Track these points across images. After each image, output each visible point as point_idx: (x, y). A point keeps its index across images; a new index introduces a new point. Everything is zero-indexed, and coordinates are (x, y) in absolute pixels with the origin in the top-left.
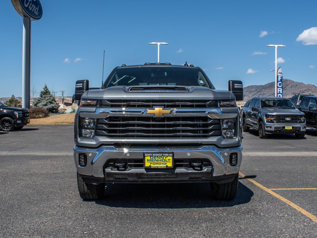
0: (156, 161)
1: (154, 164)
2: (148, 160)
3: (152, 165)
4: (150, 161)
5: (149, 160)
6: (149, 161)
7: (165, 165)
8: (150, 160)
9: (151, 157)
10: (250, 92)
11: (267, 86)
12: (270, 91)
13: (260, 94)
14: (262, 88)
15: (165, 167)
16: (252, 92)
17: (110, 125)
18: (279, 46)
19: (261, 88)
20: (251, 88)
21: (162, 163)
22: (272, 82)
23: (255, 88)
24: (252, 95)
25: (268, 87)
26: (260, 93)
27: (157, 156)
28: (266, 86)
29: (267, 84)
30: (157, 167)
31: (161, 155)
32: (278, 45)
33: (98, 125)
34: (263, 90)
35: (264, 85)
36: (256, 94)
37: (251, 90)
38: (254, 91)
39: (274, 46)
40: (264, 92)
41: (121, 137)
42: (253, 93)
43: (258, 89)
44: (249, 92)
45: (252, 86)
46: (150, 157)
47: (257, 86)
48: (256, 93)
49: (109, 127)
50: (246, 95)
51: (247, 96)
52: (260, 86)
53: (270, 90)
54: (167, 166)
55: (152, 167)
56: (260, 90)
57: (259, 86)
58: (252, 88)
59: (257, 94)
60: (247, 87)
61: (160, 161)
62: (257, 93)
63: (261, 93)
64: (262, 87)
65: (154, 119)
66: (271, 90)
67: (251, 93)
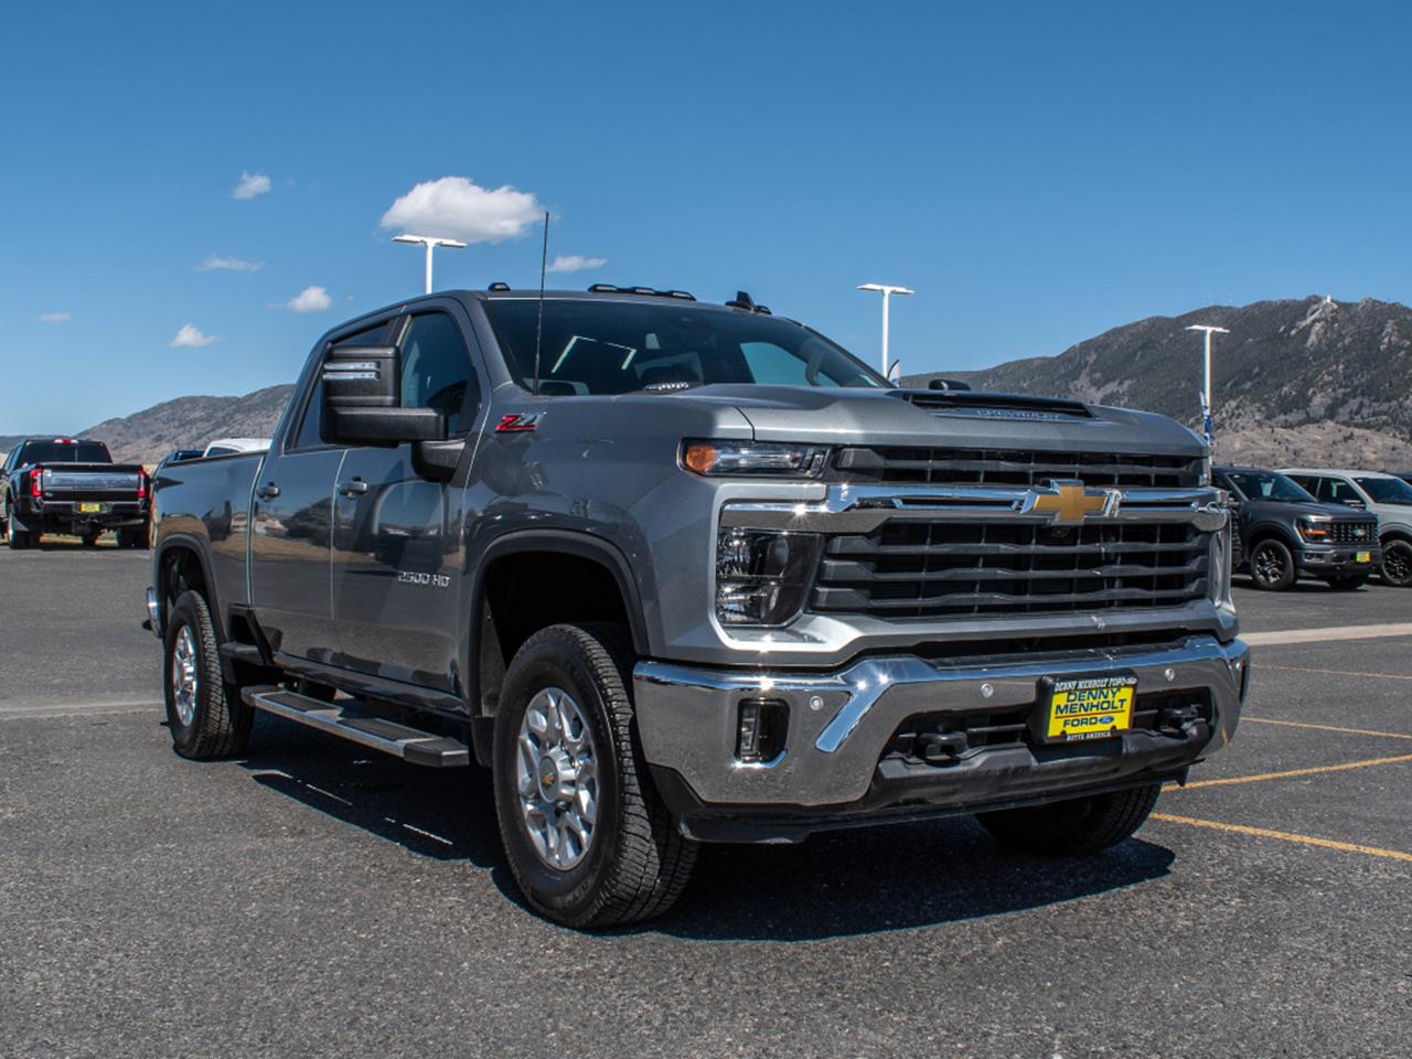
0: (1083, 712)
1: (1075, 723)
2: (1058, 707)
3: (1070, 730)
4: (1064, 714)
5: (1062, 707)
6: (1062, 712)
7: (1108, 727)
8: (1066, 706)
9: (1070, 694)
10: (181, 425)
11: (256, 400)
12: (267, 423)
13: (226, 431)
14: (234, 407)
15: (1109, 735)
16: (188, 423)
17: (884, 563)
18: (441, 245)
19: (228, 410)
20: (187, 410)
21: (1099, 717)
22: (276, 384)
23: (204, 408)
24: (192, 437)
25: (257, 405)
26: (225, 428)
27: (1088, 689)
28: (250, 402)
29: (256, 393)
30: (1085, 734)
31: (1101, 683)
32: (438, 240)
33: (825, 562)
34: (238, 417)
35: (244, 398)
36: (208, 432)
37: (186, 416)
38: (201, 419)
39: (422, 241)
40: (241, 424)
41: (922, 614)
42: (197, 428)
43: (216, 411)
44: (177, 424)
45: (193, 400)
46: (1066, 694)
47: (213, 398)
48: (208, 429)
49: (878, 570)
50: (165, 436)
51: (169, 441)
52: (226, 400)
53: (269, 417)
54: (1114, 727)
55: (1068, 739)
56: (224, 418)
57: (219, 399)
58: (193, 409)
59: (212, 433)
60: (170, 403)
61: (1094, 710)
62: (213, 430)
63: (231, 431)
64: (233, 403)
65: (1044, 532)
66: (271, 419)
67: (188, 427)
